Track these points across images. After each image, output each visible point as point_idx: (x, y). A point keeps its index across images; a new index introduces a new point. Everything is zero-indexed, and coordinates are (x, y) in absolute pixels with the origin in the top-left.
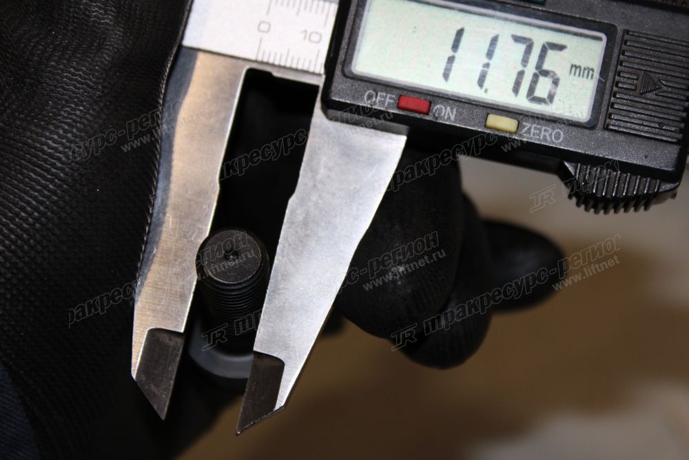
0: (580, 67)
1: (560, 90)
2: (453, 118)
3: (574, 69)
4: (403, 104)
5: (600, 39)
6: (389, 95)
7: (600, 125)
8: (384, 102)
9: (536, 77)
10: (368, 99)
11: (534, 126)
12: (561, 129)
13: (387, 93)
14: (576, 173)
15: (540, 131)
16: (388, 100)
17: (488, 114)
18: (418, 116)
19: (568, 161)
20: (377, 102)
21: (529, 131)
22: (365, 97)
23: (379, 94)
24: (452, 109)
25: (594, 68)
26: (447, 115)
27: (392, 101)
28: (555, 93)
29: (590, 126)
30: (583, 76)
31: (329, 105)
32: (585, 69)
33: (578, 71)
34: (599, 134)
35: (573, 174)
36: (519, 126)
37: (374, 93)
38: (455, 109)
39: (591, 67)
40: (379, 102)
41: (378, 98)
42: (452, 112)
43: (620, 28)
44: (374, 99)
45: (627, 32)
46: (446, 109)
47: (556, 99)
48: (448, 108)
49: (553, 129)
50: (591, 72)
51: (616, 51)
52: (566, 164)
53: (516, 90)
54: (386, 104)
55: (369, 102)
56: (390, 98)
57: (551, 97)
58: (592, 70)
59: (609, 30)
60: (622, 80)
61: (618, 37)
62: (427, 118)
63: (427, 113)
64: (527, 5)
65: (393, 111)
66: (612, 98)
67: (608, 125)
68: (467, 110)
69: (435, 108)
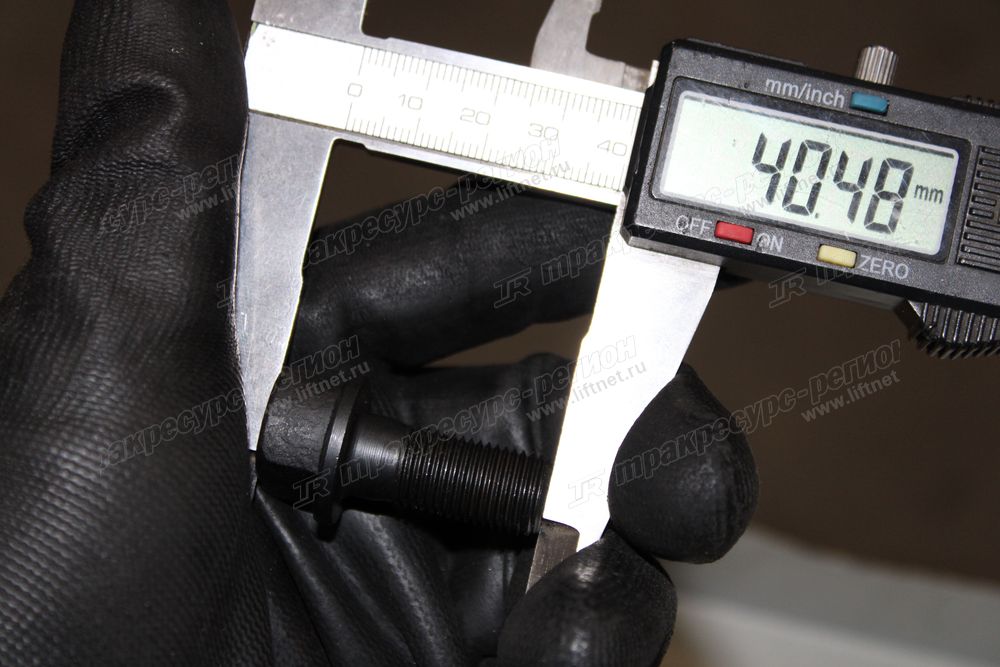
0: (927, 189)
1: (903, 217)
2: (779, 248)
3: (919, 190)
4: (721, 232)
5: (951, 156)
6: (704, 222)
7: (951, 260)
8: (701, 229)
9: (875, 200)
10: (680, 225)
11: (874, 259)
12: (904, 261)
13: (702, 217)
14: (922, 314)
15: (882, 266)
16: (703, 227)
17: (821, 245)
18: (737, 245)
19: (914, 300)
20: (691, 228)
21: (868, 266)
22: (677, 223)
23: (693, 219)
24: (779, 238)
25: (943, 189)
26: (771, 244)
27: (708, 228)
28: (897, 220)
29: (938, 259)
30: (930, 199)
31: (631, 230)
32: (932, 192)
33: (924, 192)
34: (950, 269)
35: (919, 315)
36: (858, 260)
37: (687, 219)
38: (782, 239)
39: (939, 189)
40: (693, 228)
41: (692, 224)
42: (779, 242)
43: (974, 143)
44: (687, 226)
45: (983, 148)
46: (771, 238)
47: (898, 225)
48: (774, 238)
49: (896, 264)
50: (939, 195)
51: (970, 171)
52: (911, 303)
53: (852, 214)
54: (701, 233)
55: (682, 229)
56: (706, 225)
57: (893, 224)
58: (941, 192)
59: (961, 146)
60: (978, 206)
61: (972, 157)
62: (749, 248)
63: (750, 244)
64: (866, 115)
65: (710, 240)
66: (965, 227)
67: (961, 259)
68: (796, 239)
69: (759, 236)
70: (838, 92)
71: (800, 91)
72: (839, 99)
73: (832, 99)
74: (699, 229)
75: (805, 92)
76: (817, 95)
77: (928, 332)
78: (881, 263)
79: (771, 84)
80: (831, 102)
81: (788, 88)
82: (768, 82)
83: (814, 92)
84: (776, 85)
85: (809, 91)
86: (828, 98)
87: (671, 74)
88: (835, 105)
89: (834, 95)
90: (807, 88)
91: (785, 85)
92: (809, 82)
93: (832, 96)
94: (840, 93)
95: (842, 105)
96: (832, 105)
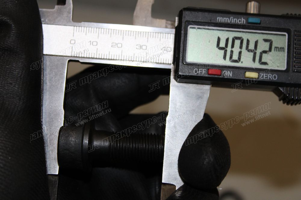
0: (278, 48)
2: (231, 75)
3: (276, 49)
4: (210, 72)
5: (285, 35)
6: (203, 70)
7: (291, 71)
9: (261, 54)
10: (195, 72)
12: (275, 74)
14: (284, 91)
16: (203, 72)
17: (245, 72)
18: (216, 76)
19: (280, 87)
20: (199, 73)
22: (194, 72)
23: (199, 70)
24: (230, 72)
25: (285, 47)
26: (228, 74)
27: (205, 72)
29: (287, 71)
30: (280, 51)
31: (177, 76)
32: (280, 48)
33: (278, 49)
34: (291, 74)
35: (283, 92)
37: (197, 70)
39: (283, 47)
40: (200, 73)
41: (199, 72)
42: (231, 73)
43: (292, 30)
44: (198, 72)
45: (296, 31)
46: (228, 72)
48: (229, 72)
51: (292, 39)
53: (254, 60)
54: (203, 74)
55: (196, 74)
56: (204, 71)
58: (283, 48)
59: (288, 31)
60: (298, 51)
61: (292, 34)
62: (220, 77)
63: (221, 75)
64: (253, 25)
65: (206, 76)
66: (294, 59)
67: (294, 70)
68: (236, 71)
69: (223, 72)
70: (242, 18)
71: (229, 20)
72: (243, 21)
73: (241, 21)
74: (202, 73)
75: (231, 20)
76: (235, 21)
77: (287, 96)
79: (219, 19)
80: (241, 22)
81: (225, 20)
83: (234, 19)
84: (221, 19)
85: (232, 19)
86: (240, 21)
87: (184, 20)
88: (242, 23)
89: (241, 19)
90: (232, 18)
91: (224, 19)
92: (232, 16)
93: (241, 20)
94: (243, 19)
95: (245, 23)
96: (241, 23)
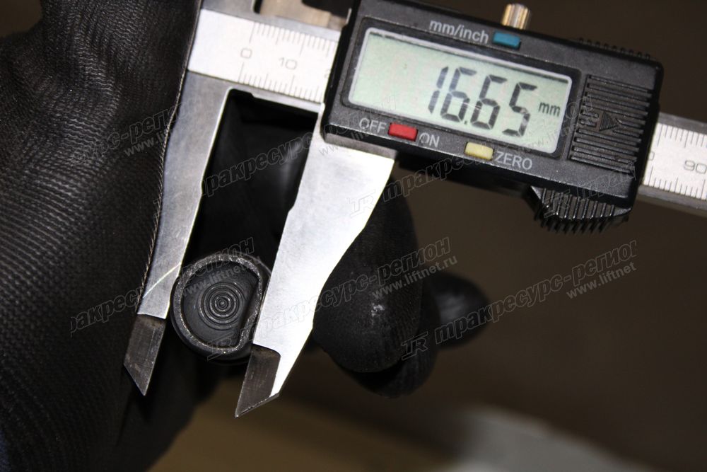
0: (548, 105)
1: (530, 124)
2: (436, 144)
3: (542, 107)
4: (393, 131)
5: (566, 82)
6: (381, 123)
7: (564, 155)
8: (377, 128)
10: (363, 126)
11: (506, 154)
12: (529, 157)
13: (379, 120)
15: (512, 159)
16: (380, 127)
17: (467, 143)
18: (404, 141)
19: (536, 186)
20: (371, 128)
21: (502, 159)
22: (360, 124)
23: (373, 121)
24: (436, 137)
25: (560, 106)
26: (431, 142)
27: (384, 128)
28: (526, 127)
29: (556, 156)
30: (550, 113)
31: (326, 129)
32: (552, 107)
33: (546, 108)
34: (564, 164)
35: (540, 197)
36: (494, 154)
37: (368, 121)
38: (439, 137)
39: (557, 106)
40: (373, 127)
41: (372, 125)
42: (436, 139)
43: (584, 73)
44: (368, 126)
45: (590, 76)
46: (430, 137)
47: (527, 131)
48: (433, 136)
49: (523, 158)
50: (557, 110)
51: (580, 92)
52: (533, 188)
53: (492, 122)
54: (378, 131)
55: (364, 129)
56: (382, 125)
57: (522, 130)
58: (559, 108)
59: (574, 75)
60: (585, 118)
61: (582, 81)
62: (413, 144)
63: (414, 140)
64: (503, 49)
65: (383, 137)
66: (575, 133)
67: (571, 156)
68: (448, 138)
69: (421, 136)
70: (483, 32)
71: (455, 30)
72: (484, 38)
73: (480, 37)
74: (376, 129)
75: (459, 31)
76: (468, 34)
77: (546, 210)
78: (512, 158)
79: (434, 25)
80: (478, 39)
81: (446, 28)
82: (432, 23)
83: (466, 31)
84: (438, 26)
85: (462, 31)
86: (476, 36)
87: (361, 15)
88: (481, 41)
89: (481, 33)
90: (461, 28)
91: (445, 26)
92: (462, 24)
93: (479, 34)
94: (486, 33)
95: (486, 41)
96: (479, 41)
